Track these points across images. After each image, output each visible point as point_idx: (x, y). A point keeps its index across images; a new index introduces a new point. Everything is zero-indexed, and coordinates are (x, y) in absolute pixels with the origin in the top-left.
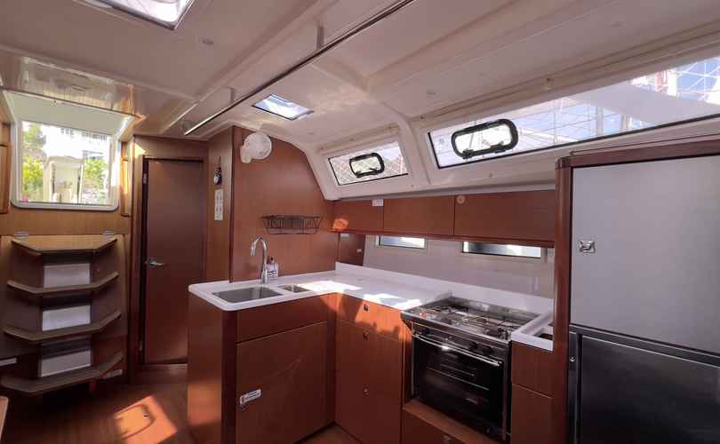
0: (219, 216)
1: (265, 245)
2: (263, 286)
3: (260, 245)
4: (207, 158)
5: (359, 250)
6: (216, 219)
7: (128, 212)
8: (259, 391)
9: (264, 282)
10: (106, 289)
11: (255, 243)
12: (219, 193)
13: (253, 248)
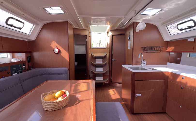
0: (129, 48)
1: (142, 55)
2: (142, 67)
3: (141, 55)
4: (126, 33)
5: (179, 59)
6: (128, 49)
7: (109, 48)
8: (141, 95)
9: (142, 66)
10: (105, 65)
11: (140, 55)
12: (129, 42)
13: (139, 56)
